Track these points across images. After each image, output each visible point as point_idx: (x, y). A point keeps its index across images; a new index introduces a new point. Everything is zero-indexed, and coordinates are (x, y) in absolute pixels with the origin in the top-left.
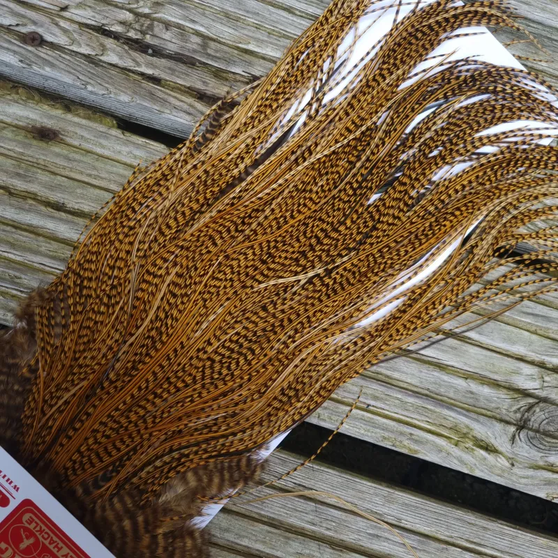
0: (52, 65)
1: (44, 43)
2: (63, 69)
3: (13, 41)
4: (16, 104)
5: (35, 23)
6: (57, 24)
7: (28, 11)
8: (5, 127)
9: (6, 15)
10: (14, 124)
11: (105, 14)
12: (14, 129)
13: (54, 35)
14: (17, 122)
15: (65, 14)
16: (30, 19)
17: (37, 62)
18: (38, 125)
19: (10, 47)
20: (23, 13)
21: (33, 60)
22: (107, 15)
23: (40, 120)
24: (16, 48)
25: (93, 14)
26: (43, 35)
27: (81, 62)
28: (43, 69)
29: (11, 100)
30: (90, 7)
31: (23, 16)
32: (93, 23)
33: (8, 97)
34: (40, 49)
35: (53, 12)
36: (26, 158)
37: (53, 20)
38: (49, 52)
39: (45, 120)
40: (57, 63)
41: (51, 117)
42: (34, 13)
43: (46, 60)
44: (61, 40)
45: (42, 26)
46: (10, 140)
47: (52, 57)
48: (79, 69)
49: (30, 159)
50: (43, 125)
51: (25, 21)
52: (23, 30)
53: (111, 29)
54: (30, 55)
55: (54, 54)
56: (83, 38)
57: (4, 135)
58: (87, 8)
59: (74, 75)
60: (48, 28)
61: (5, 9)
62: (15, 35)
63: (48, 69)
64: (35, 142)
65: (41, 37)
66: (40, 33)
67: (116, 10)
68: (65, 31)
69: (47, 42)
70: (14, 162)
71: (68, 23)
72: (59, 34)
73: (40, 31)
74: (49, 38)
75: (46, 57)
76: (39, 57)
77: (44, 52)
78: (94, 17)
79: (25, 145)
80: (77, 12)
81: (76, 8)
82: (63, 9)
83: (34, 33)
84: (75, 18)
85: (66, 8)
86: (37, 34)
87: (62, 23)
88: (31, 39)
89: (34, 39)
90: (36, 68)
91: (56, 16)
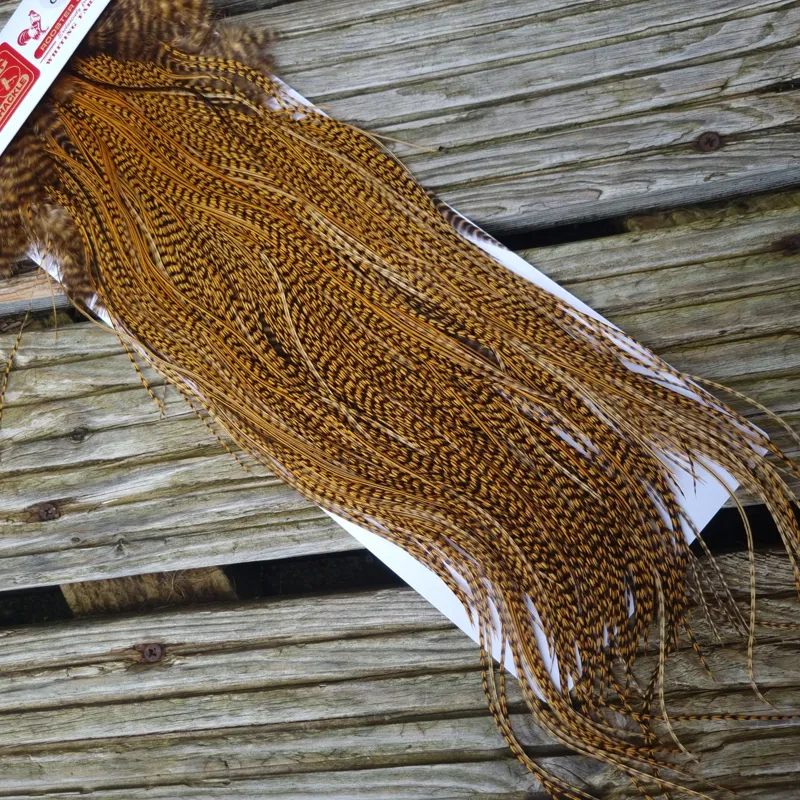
0: (754, 160)
1: (725, 139)
2: (770, 157)
3: (691, 156)
4: (741, 227)
5: (702, 122)
6: (729, 109)
7: (686, 113)
8: (745, 261)
9: (665, 132)
10: (747, 252)
11: (778, 64)
12: (757, 257)
13: (733, 123)
14: (751, 248)
15: (728, 91)
16: (694, 121)
17: (733, 166)
18: (778, 238)
19: (692, 165)
20: (682, 118)
21: (728, 166)
22: (782, 64)
23: (779, 230)
24: (700, 163)
25: (764, 72)
26: (717, 130)
27: (786, 137)
28: (744, 169)
29: (730, 226)
30: (754, 66)
31: (685, 122)
32: (769, 82)
33: (725, 224)
34: (727, 148)
35: (710, 97)
36: (788, 284)
37: (722, 106)
38: (741, 146)
39: (786, 228)
40: (758, 153)
41: (791, 220)
42: (695, 111)
43: (744, 157)
44: (747, 124)
45: (712, 121)
46: (761, 272)
47: (748, 149)
48: (788, 146)
49: (793, 283)
50: (783, 235)
51: (689, 125)
52: (690, 138)
53: (795, 77)
54: (721, 161)
55: (748, 146)
56: (771, 106)
57: (750, 271)
58: (751, 69)
59: (786, 156)
60: (722, 120)
61: (658, 125)
62: (686, 148)
63: (750, 167)
64: (790, 260)
65: (716, 133)
66: (714, 130)
67: (787, 51)
68: (744, 111)
69: (725, 136)
70: (783, 296)
71: (742, 99)
72: (740, 119)
73: (712, 127)
74: (726, 130)
75: (740, 154)
76: (732, 158)
77: (734, 150)
78: (767, 75)
79: (785, 269)
80: (741, 81)
81: (737, 77)
82: (723, 87)
83: (705, 134)
84: (742, 89)
85: (726, 83)
86: (710, 133)
87: (734, 104)
88: (706, 144)
89: (710, 142)
90: (732, 174)
91: (719, 99)
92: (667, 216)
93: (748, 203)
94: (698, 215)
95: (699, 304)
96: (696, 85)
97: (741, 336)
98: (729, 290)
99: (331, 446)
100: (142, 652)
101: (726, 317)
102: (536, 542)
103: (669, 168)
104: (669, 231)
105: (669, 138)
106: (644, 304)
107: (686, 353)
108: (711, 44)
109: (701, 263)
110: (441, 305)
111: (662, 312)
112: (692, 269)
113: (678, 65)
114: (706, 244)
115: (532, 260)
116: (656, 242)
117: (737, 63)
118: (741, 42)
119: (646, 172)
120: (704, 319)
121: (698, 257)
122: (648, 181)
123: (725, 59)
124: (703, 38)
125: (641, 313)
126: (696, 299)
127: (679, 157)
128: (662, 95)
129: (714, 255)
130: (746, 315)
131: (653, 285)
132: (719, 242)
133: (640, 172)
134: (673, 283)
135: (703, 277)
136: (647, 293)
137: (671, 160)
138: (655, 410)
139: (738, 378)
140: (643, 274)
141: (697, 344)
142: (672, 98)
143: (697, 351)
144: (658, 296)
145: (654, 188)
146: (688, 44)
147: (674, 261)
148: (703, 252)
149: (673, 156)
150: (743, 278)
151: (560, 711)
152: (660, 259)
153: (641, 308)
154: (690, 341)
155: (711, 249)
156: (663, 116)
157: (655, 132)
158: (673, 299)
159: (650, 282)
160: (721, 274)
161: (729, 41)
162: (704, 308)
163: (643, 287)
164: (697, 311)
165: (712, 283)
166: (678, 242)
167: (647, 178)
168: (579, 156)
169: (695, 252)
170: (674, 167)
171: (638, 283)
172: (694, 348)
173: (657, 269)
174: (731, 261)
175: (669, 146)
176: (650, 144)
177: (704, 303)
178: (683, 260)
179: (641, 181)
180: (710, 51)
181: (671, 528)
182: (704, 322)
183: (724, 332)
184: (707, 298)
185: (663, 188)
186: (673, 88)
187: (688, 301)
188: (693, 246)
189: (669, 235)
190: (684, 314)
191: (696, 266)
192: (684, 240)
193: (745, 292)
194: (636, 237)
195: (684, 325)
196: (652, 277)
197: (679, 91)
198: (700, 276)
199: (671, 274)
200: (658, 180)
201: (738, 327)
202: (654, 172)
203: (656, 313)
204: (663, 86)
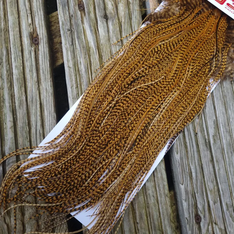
1: (199, 224)
3: (194, 213)
4: (171, 229)
5: (204, 217)
6: (208, 225)
7: (207, 212)
8: (160, 230)
9: (201, 205)
10: (163, 231)
13: (204, 226)
15: (214, 225)
16: (205, 214)
17: (191, 226)
19: (191, 214)
20: (206, 210)
24: (191, 216)
26: (202, 222)
28: (189, 230)
29: (171, 226)
31: (205, 211)
33: (172, 224)
34: (196, 225)
35: (212, 219)
37: (209, 223)
38: (197, 229)
42: (208, 215)
45: (205, 220)
47: (196, 231)
51: (203, 213)
52: (199, 213)
54: (192, 223)
55: (197, 231)
57: (157, 232)
58: (221, 232)
60: (205, 223)
61: (204, 203)
62: (196, 212)
63: (190, 232)
65: (201, 221)
66: (202, 220)
68: (208, 230)
71: (211, 229)
72: (205, 229)
73: (203, 220)
74: (202, 224)
75: (194, 229)
76: (193, 226)
77: (196, 227)
80: (217, 229)
81: (218, 228)
82: (215, 223)
83: (201, 218)
84: (215, 229)
85: (217, 224)
86: (201, 219)
87: (210, 227)
88: (197, 218)
89: (198, 219)
90: (188, 226)
91: (212, 222)
92: (174, 204)
93: (178, 230)
94: (175, 214)
95: (147, 216)
96: (216, 215)
97: (137, 229)
98: (151, 225)
99: (102, 99)
100: (36, 37)
101: (143, 225)
102: (71, 165)
103: (190, 206)
104: (170, 206)
105: (200, 206)
106: (147, 198)
107: (131, 212)
108: (229, 219)
109: (160, 217)
110: (147, 134)
111: (144, 205)
112: (158, 213)
113: (223, 209)
114: (166, 218)
115: (161, 163)
116: (166, 202)
117: (223, 228)
118: (229, 229)
119: (189, 199)
120: (142, 218)
121: (162, 216)
122: (186, 200)
123: (224, 224)
124: (231, 217)
125: (144, 198)
126: (149, 215)
127: (193, 209)
128: (213, 204)
129: (162, 220)
130: (143, 231)
131: (153, 201)
132: (166, 222)
133: (189, 197)
134: (154, 207)
135: (155, 217)
136: (150, 199)
137: (193, 207)
138: (113, 202)
139: (123, 228)
140: (156, 198)
141: (134, 215)
142: (212, 207)
143: (132, 215)
144: (149, 203)
145: (184, 202)
146: (229, 212)
147: (160, 208)
148: (163, 217)
149: (194, 207)
150: (155, 230)
151: (17, 172)
152: (161, 203)
153: (146, 197)
154: (135, 213)
155: (164, 220)
156: (206, 204)
157: (201, 202)
158: (148, 207)
159: (154, 200)
160: (156, 223)
161: (230, 225)
162: (145, 218)
163: (152, 198)
164: (144, 215)
165: (153, 220)
166: (167, 209)
167: (187, 199)
168: (194, 177)
169: (163, 215)
170: (190, 208)
171: (153, 196)
172: (133, 214)
173: (158, 202)
174: (160, 226)
175: (197, 206)
176: (197, 200)
177: (147, 217)
178: (161, 211)
179: (186, 197)
180: (227, 219)
181: (76, 208)
182: (141, 218)
183: (138, 224)
184: (149, 218)
185: (184, 204)
186: (215, 207)
187: (148, 212)
188: (165, 214)
189: (169, 206)
190: (144, 211)
191: (159, 215)
192: (167, 211)
193: (151, 230)
194: (168, 196)
195: (140, 211)
196: (155, 201)
197: (214, 210)
198: (155, 215)
199: (156, 207)
200: (186, 203)
201: (139, 228)
202: (189, 201)
203: (144, 202)
204: (216, 204)
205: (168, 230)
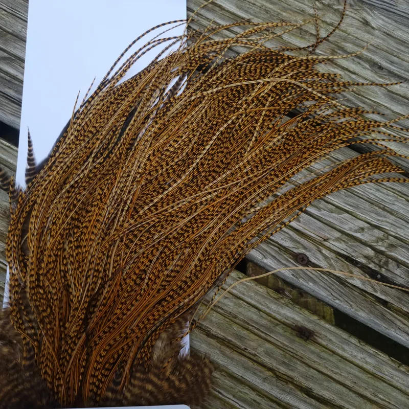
0: (315, 282)
1: (309, 263)
2: (322, 286)
3: (290, 259)
4: (287, 308)
5: (305, 248)
6: (320, 252)
7: (302, 239)
8: (278, 324)
9: (287, 240)
10: (282, 321)
11: (354, 248)
12: (284, 326)
13: (318, 259)
14: (285, 320)
15: (326, 243)
16: (302, 245)
17: (304, 277)
18: (299, 325)
20: (298, 240)
21: (302, 276)
22: (356, 250)
23: (302, 322)
24: (291, 265)
25: (346, 247)
26: (309, 257)
27: (335, 283)
28: (308, 283)
29: (283, 304)
30: (344, 241)
31: (299, 243)
32: (345, 253)
33: (282, 301)
34: (307, 268)
35: (316, 240)
36: (289, 349)
37: (318, 248)
38: (314, 272)
39: (306, 323)
40: (317, 280)
41: (310, 321)
42: (306, 241)
43: (311, 277)
44: (323, 263)
45: (309, 251)
46: (281, 335)
47: (315, 275)
48: (333, 288)
49: (292, 350)
50: (303, 325)
51: (299, 246)
52: (296, 251)
53: (357, 259)
55: (316, 274)
56: (338, 264)
57: (277, 330)
59: (329, 291)
60: (314, 254)
61: (286, 235)
62: (290, 254)
63: (311, 284)
64: (297, 339)
65: (308, 258)
66: (307, 255)
67: (362, 246)
68: (326, 258)
69: (310, 262)
70: (282, 352)
71: (329, 252)
72: (321, 259)
73: (308, 254)
74: (313, 260)
75: (311, 275)
76: (306, 274)
77: (310, 271)
78: (346, 249)
79: (292, 341)
80: (334, 243)
81: (334, 241)
82: (325, 240)
83: (303, 254)
84: (332, 247)
85: (328, 239)
86: (305, 255)
87: (324, 251)
88: (300, 259)
89: (302, 260)
90: (301, 280)
91: (320, 244)
95: (244, 328)
96: (315, 230)
97: (252, 357)
98: (262, 332)
101: (252, 343)
103: (277, 257)
104: (257, 285)
105: (287, 244)
106: (222, 309)
107: (222, 347)
108: (333, 218)
109: (259, 310)
111: (227, 320)
112: (253, 310)
113: (315, 216)
114: (268, 303)
116: (247, 286)
117: (338, 235)
118: (346, 227)
119: (266, 251)
120: (242, 337)
121: (260, 306)
122: (264, 256)
123: (335, 228)
124: (332, 212)
125: (218, 312)
126: (246, 325)
127: (285, 256)
128: (298, 223)
129: (268, 311)
130: (261, 350)
131: (231, 304)
132: (273, 307)
133: (264, 249)
134: (241, 310)
135: (255, 317)
136: (226, 305)
137: (281, 255)
139: (237, 376)
140: (231, 296)
141: (231, 346)
142: (301, 228)
143: (228, 350)
144: (230, 310)
145: (265, 261)
146: (324, 210)
147: (249, 300)
148: (264, 306)
149: (282, 253)
150: (272, 331)
152: (244, 294)
153: (219, 310)
154: (229, 342)
155: (268, 307)
156: (291, 233)
157: (283, 237)
158: (236, 317)
159: (231, 301)
160: (264, 322)
161: (342, 222)
162: (245, 332)
163: (226, 301)
164: (241, 331)
165: (257, 323)
166: (257, 293)
167: (265, 255)
169: (260, 303)
170: (279, 259)
171: (226, 298)
172: (228, 347)
173: (239, 298)
174: (272, 320)
175: (284, 247)
176: (277, 241)
177: (247, 329)
178: (253, 302)
179: (260, 252)
180: (331, 220)
182: (241, 338)
183: (247, 349)
184: (251, 328)
185: (269, 264)
186: (304, 224)
187: (241, 323)
188: (262, 300)
189: (255, 287)
190: (235, 327)
191: (256, 310)
192: (260, 295)
193: (268, 338)
194: (241, 277)
195: (231, 333)
196: (234, 300)
197: (306, 227)
198: (253, 315)
199: (243, 305)
200: (269, 259)
201: (253, 352)
202: (270, 254)
203: (223, 318)
204: (301, 219)
205: (286, 313)
